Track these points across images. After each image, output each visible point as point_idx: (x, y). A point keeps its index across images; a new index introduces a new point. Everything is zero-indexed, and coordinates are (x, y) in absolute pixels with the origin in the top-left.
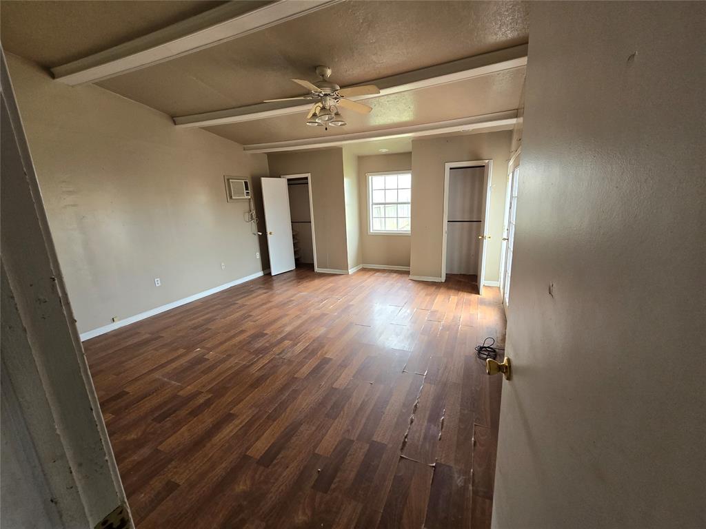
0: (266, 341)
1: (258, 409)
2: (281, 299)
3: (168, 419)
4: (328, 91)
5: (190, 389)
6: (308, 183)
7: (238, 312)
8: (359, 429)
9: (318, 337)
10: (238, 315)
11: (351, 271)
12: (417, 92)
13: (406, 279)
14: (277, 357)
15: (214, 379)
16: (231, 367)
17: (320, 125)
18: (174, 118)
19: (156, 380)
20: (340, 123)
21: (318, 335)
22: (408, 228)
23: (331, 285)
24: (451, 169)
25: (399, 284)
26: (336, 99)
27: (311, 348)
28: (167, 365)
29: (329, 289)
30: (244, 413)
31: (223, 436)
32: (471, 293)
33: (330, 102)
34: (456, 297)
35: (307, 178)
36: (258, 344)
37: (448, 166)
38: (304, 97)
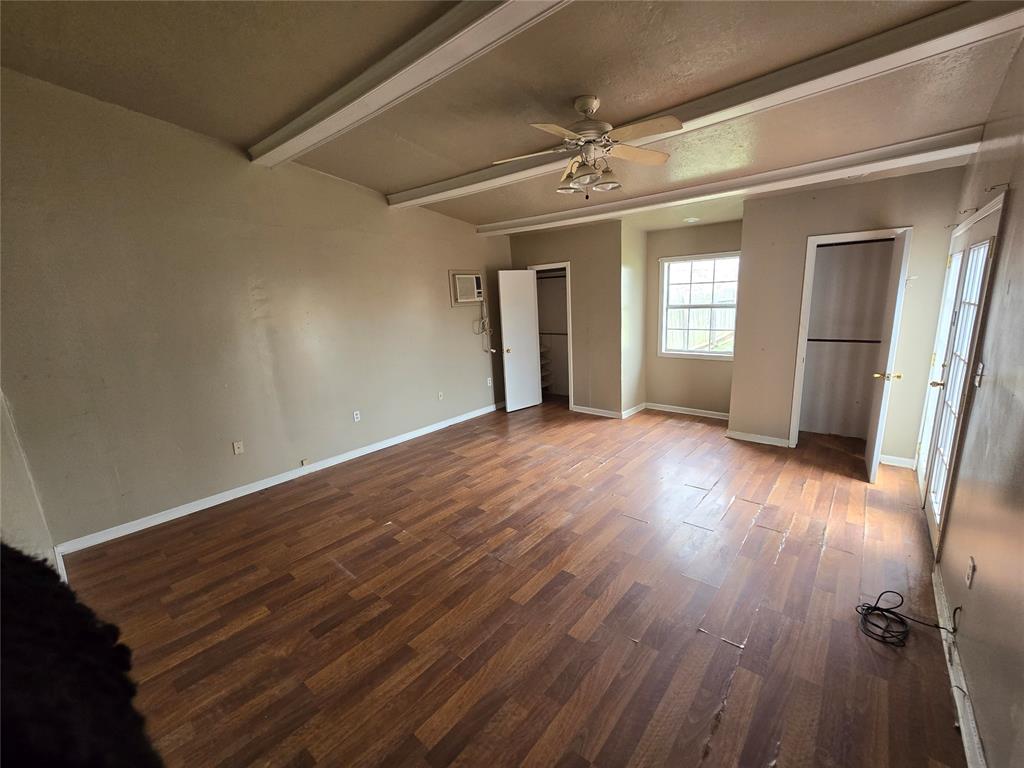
0: (480, 523)
1: (446, 650)
2: (513, 454)
3: (328, 634)
4: (592, 135)
5: (366, 588)
6: (565, 276)
7: (451, 468)
8: (602, 743)
9: (558, 530)
10: (451, 472)
11: (625, 414)
12: (755, 117)
13: (720, 434)
14: (491, 555)
15: (398, 578)
16: (424, 563)
17: (577, 191)
18: (387, 197)
19: (328, 565)
20: (611, 186)
21: (559, 525)
22: (731, 349)
23: (592, 435)
24: (818, 246)
25: (707, 446)
26: (605, 146)
27: (544, 547)
28: (347, 542)
29: (587, 441)
30: (428, 649)
31: (388, 688)
32: (851, 476)
33: (595, 153)
34: (818, 483)
35: (564, 269)
36: (467, 529)
37: (813, 242)
38: (555, 149)
